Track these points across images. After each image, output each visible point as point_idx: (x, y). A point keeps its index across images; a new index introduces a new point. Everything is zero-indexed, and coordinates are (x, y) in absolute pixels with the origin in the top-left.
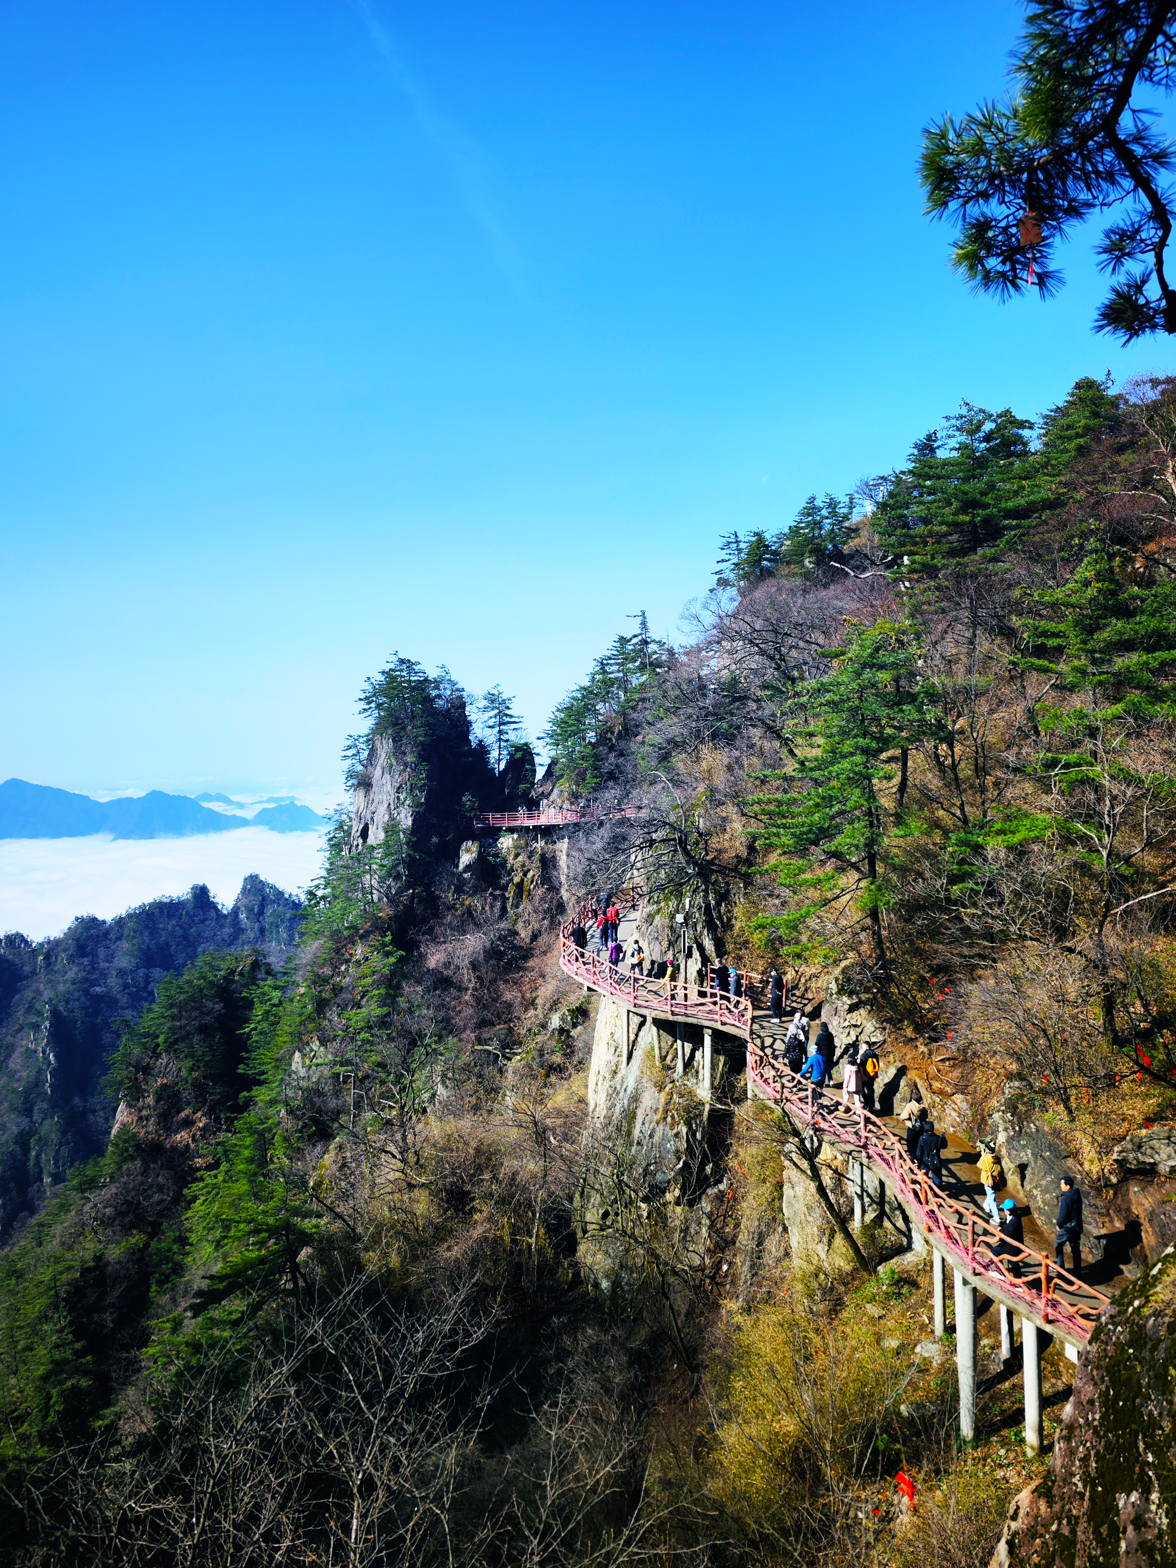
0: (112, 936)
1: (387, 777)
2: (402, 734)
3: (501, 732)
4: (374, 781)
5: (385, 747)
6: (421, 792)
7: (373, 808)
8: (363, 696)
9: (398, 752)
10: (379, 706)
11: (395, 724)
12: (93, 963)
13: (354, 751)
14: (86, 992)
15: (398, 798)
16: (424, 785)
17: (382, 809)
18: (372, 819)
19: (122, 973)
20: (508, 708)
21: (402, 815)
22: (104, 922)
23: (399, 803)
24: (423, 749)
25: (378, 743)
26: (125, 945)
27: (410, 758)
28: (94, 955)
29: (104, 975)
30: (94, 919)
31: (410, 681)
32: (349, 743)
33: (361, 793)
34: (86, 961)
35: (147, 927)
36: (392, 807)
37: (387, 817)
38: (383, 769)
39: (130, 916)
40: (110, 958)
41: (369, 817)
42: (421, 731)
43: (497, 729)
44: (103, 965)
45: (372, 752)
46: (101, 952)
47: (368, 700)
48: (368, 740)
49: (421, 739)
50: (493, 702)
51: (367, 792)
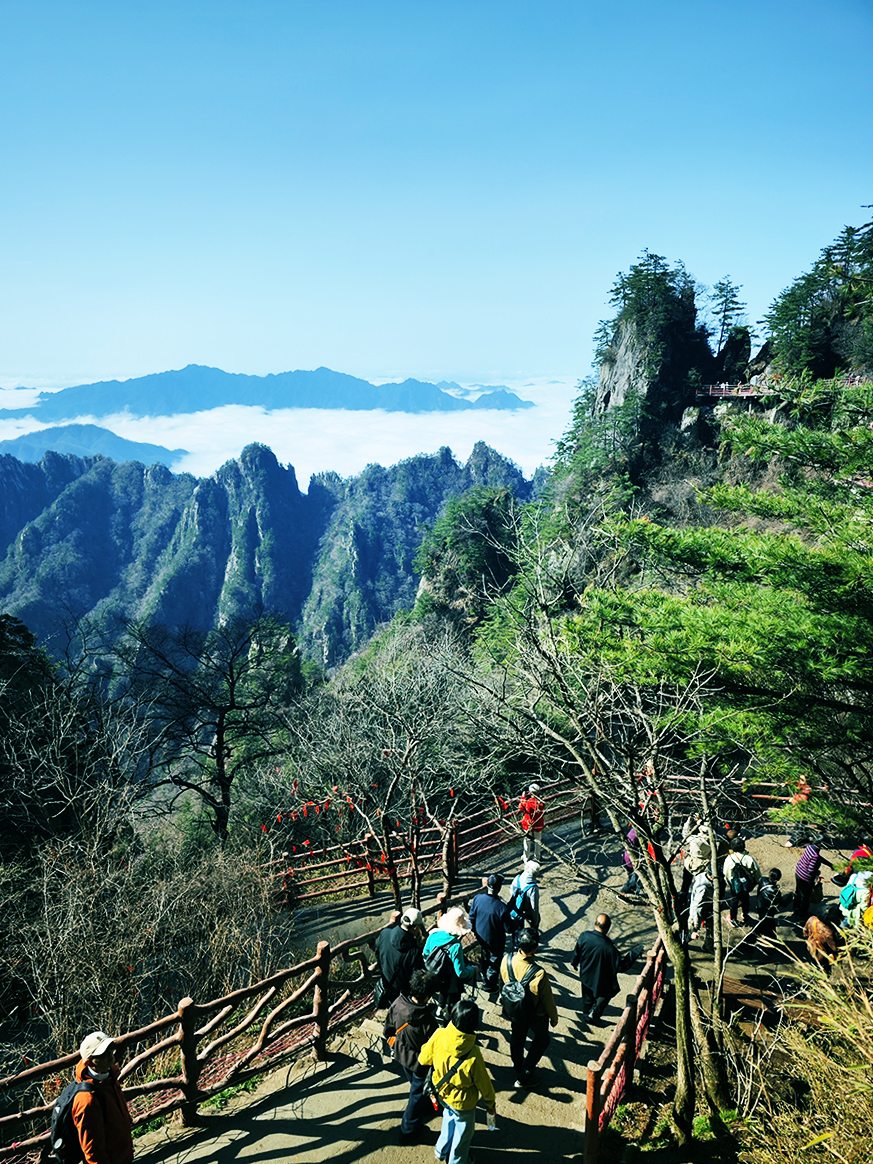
0: (389, 479)
1: (630, 354)
2: (645, 318)
3: (725, 317)
4: (618, 358)
5: (629, 331)
6: (656, 366)
7: (615, 380)
8: (614, 288)
9: (641, 334)
10: (625, 297)
11: (639, 311)
12: (378, 496)
13: (602, 334)
14: (374, 515)
15: (638, 371)
16: (660, 360)
17: (624, 380)
18: (614, 388)
19: (395, 504)
20: (735, 296)
21: (639, 385)
22: (385, 469)
23: (638, 375)
24: (662, 331)
25: (623, 328)
26: (397, 486)
27: (650, 339)
28: (380, 491)
29: (385, 505)
30: (379, 466)
31: (655, 273)
32: (600, 327)
33: (606, 367)
34: (374, 494)
35: (411, 474)
36: (632, 378)
37: (627, 386)
38: (627, 347)
39: (401, 466)
40: (388, 494)
41: (611, 386)
42: (661, 316)
43: (722, 314)
44: (384, 498)
45: (618, 335)
46: (383, 489)
47: (617, 291)
48: (615, 324)
49: (662, 322)
50: (721, 290)
51: (612, 367)
